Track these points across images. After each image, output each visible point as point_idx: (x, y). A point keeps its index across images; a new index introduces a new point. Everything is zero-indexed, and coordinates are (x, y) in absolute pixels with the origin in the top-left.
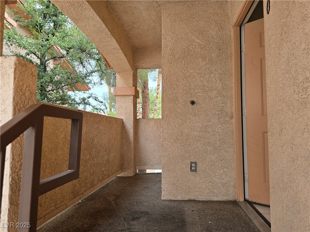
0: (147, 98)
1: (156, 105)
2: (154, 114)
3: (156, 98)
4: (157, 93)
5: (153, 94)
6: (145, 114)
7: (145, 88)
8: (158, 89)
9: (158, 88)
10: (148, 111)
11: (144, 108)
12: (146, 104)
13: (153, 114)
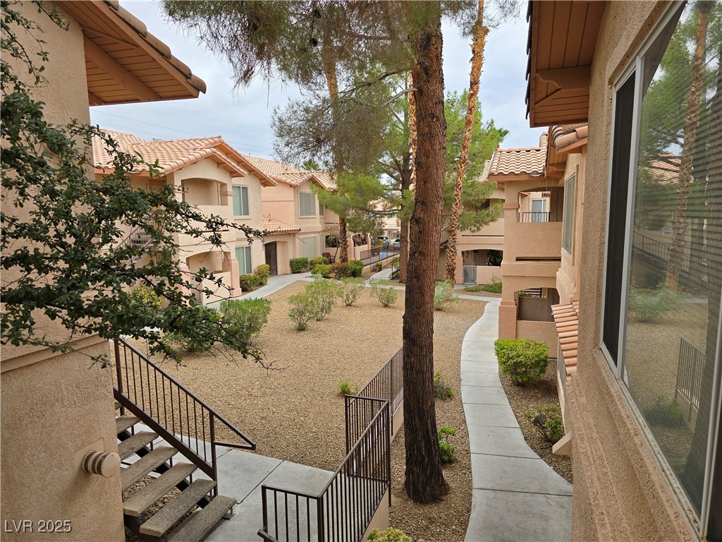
0: (438, 119)
1: (464, 147)
2: (459, 175)
3: (466, 124)
4: (470, 109)
5: (456, 113)
6: (429, 185)
7: (427, 74)
8: (472, 95)
9: (472, 92)
10: (440, 171)
11: (423, 159)
12: (432, 145)
13: (455, 174)
